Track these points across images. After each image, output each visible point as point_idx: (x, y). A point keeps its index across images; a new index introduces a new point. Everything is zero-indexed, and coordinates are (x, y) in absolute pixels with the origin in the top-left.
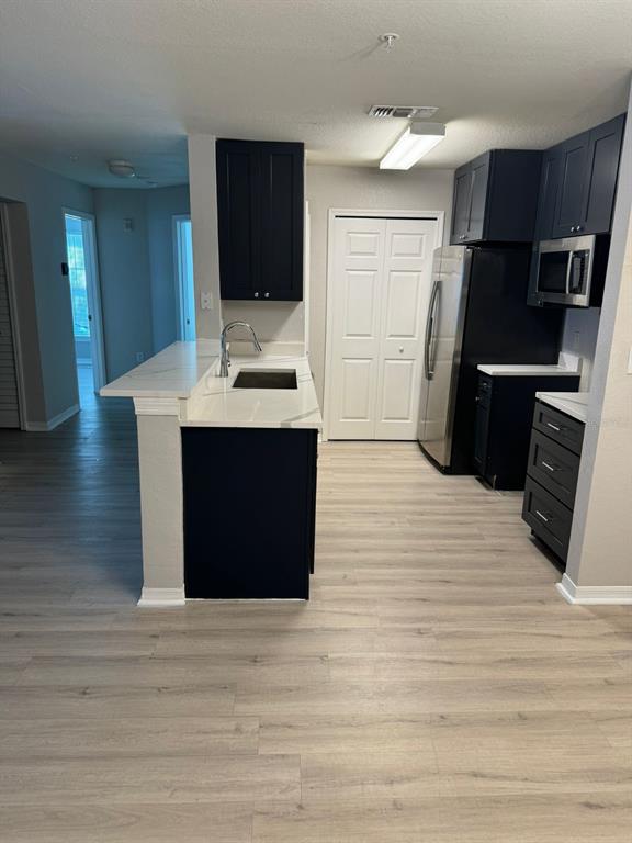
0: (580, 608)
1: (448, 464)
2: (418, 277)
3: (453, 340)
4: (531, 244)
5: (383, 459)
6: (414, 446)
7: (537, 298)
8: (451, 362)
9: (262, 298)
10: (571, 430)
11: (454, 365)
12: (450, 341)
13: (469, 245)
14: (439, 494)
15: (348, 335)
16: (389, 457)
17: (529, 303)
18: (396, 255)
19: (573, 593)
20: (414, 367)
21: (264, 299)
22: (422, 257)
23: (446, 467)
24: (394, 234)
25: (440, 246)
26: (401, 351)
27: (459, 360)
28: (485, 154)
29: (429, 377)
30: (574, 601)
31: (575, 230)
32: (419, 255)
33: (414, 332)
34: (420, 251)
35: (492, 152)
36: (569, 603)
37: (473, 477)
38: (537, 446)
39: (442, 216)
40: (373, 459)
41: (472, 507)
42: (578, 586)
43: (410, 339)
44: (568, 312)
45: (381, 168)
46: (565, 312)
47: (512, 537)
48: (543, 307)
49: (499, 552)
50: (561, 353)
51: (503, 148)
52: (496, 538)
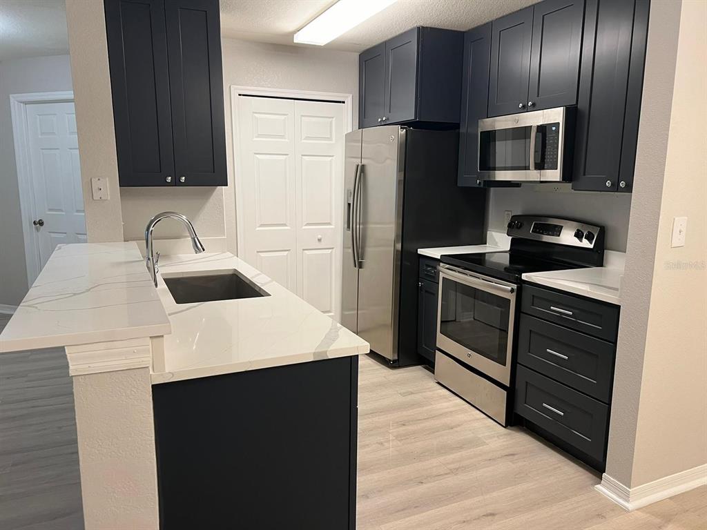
0: (639, 513)
1: (396, 358)
2: (330, 161)
3: (391, 226)
4: (457, 126)
8: (392, 249)
9: (176, 183)
11: (396, 251)
13: (403, 124)
14: (404, 395)
15: (262, 225)
17: (460, 183)
18: (307, 138)
19: (627, 497)
20: (334, 256)
21: (180, 184)
22: (334, 142)
23: (394, 361)
24: (303, 116)
26: (319, 240)
27: (399, 246)
28: (412, 30)
29: (359, 266)
30: (630, 506)
31: (524, 106)
32: (330, 139)
33: (331, 219)
34: (331, 135)
35: (419, 28)
36: (626, 511)
37: (419, 367)
38: (530, 333)
39: (350, 99)
41: (445, 404)
42: (630, 488)
43: (328, 227)
44: (492, 189)
45: (295, 41)
46: (489, 191)
47: (509, 434)
48: (482, 186)
49: (511, 457)
50: (488, 232)
51: (429, 26)
52: (496, 439)
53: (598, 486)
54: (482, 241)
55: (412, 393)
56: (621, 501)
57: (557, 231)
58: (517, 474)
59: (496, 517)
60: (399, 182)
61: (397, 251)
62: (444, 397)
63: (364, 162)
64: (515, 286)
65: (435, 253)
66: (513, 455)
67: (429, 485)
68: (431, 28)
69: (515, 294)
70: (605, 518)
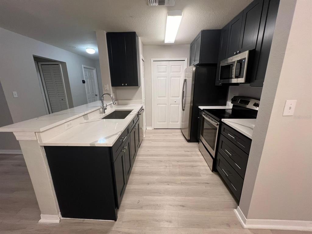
1: (189, 139)
2: (180, 79)
3: (190, 98)
4: (216, 64)
5: (169, 136)
6: (180, 131)
7: (219, 82)
8: (190, 105)
9: (125, 85)
10: (239, 138)
12: (189, 98)
13: (195, 65)
15: (159, 97)
16: (172, 135)
17: (216, 85)
18: (173, 72)
19: (245, 222)
20: (180, 106)
22: (181, 73)
24: (172, 66)
25: (186, 67)
26: (175, 102)
28: (200, 33)
29: (183, 110)
30: (245, 226)
31: (236, 53)
32: (180, 72)
33: (179, 96)
34: (180, 70)
35: (202, 31)
36: (242, 227)
38: (222, 141)
39: (187, 60)
40: (166, 136)
41: (197, 158)
42: (247, 218)
43: (178, 98)
44: (230, 86)
45: (165, 43)
46: (229, 87)
47: (212, 175)
48: (221, 85)
49: (207, 184)
50: (227, 102)
51: (206, 29)
52: (206, 175)
53: (235, 210)
54: (225, 104)
55: (188, 151)
56: (242, 221)
57: (247, 103)
58: (204, 192)
59: (184, 208)
60: (192, 84)
61: (191, 106)
62: (198, 155)
63: (186, 78)
64: (219, 123)
65: (202, 108)
66: (208, 184)
67: (170, 186)
68: (207, 30)
69: (218, 126)
70: (230, 227)
